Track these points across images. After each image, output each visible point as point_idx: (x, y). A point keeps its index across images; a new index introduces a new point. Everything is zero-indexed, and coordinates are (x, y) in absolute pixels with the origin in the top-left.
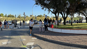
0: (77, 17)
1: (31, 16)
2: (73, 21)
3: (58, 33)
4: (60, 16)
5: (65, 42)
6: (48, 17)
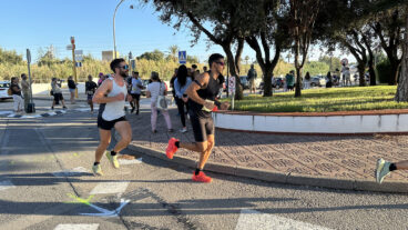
0: (322, 60)
4: (247, 58)
6: (191, 61)
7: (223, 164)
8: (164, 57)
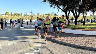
0: (91, 15)
1: (38, 14)
2: (86, 20)
3: (68, 34)
4: (71, 15)
5: (76, 44)
6: (57, 16)
7: (64, 42)
8: (51, 15)
